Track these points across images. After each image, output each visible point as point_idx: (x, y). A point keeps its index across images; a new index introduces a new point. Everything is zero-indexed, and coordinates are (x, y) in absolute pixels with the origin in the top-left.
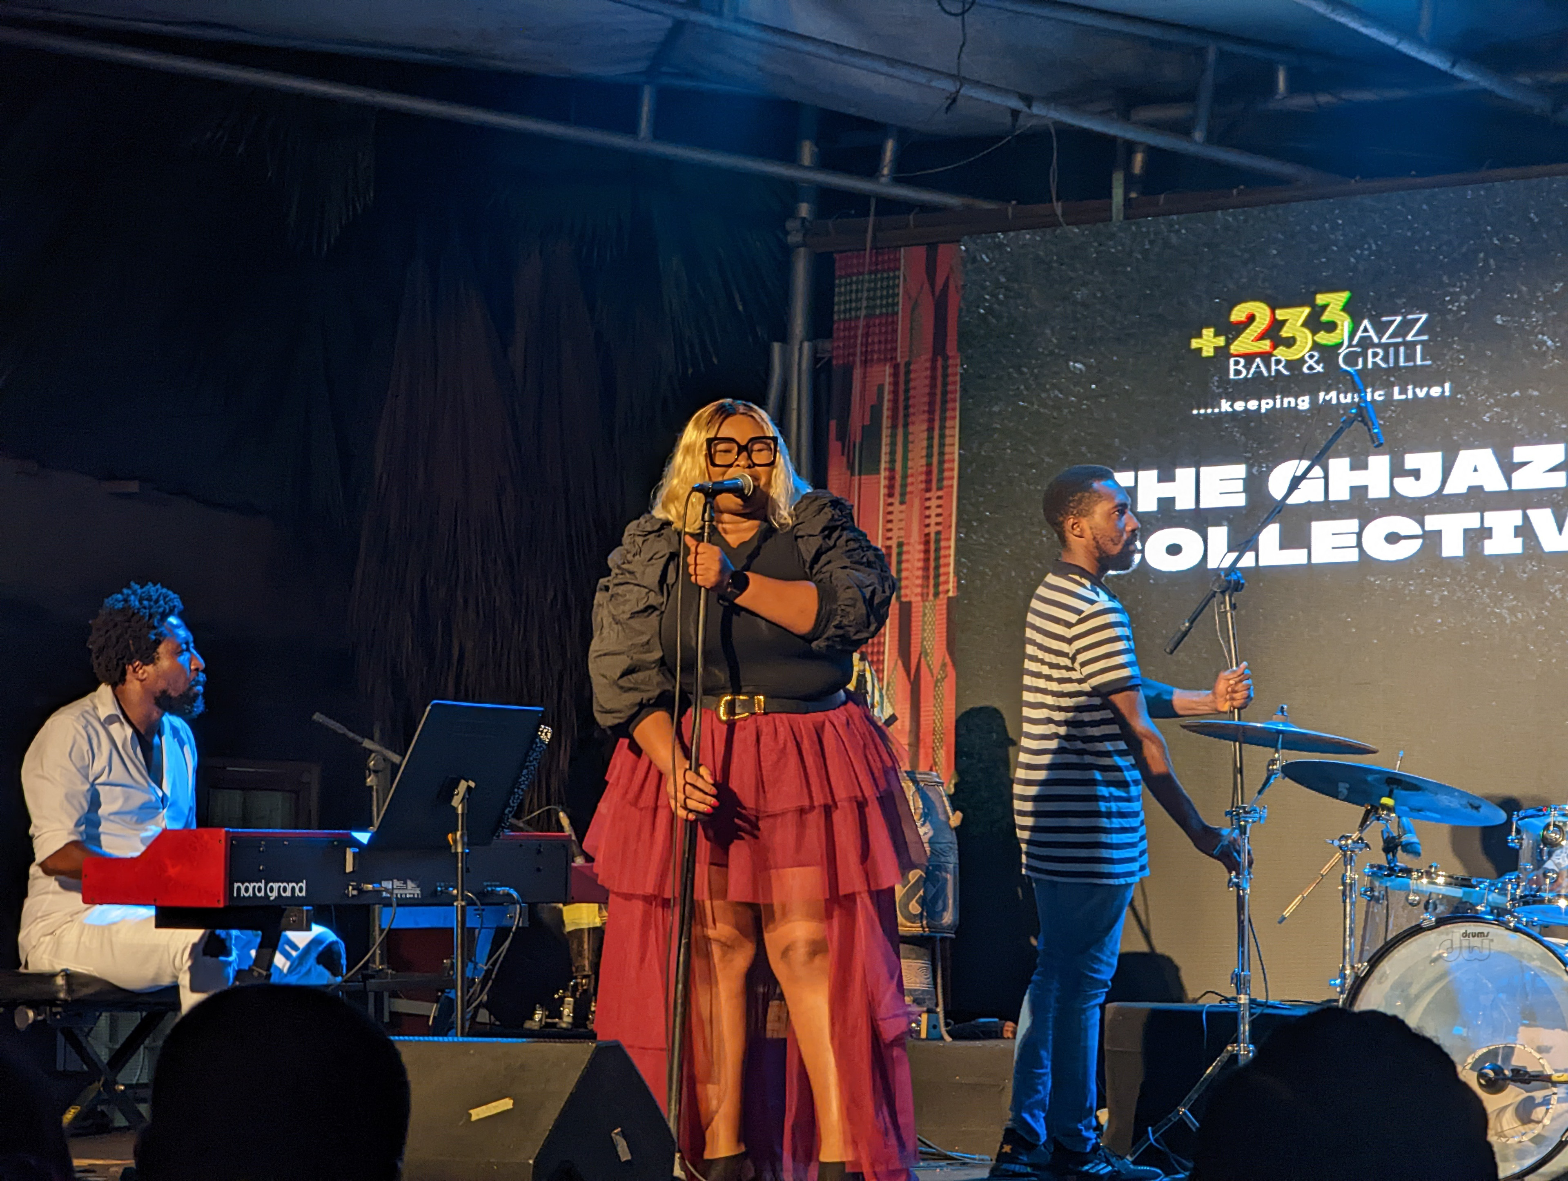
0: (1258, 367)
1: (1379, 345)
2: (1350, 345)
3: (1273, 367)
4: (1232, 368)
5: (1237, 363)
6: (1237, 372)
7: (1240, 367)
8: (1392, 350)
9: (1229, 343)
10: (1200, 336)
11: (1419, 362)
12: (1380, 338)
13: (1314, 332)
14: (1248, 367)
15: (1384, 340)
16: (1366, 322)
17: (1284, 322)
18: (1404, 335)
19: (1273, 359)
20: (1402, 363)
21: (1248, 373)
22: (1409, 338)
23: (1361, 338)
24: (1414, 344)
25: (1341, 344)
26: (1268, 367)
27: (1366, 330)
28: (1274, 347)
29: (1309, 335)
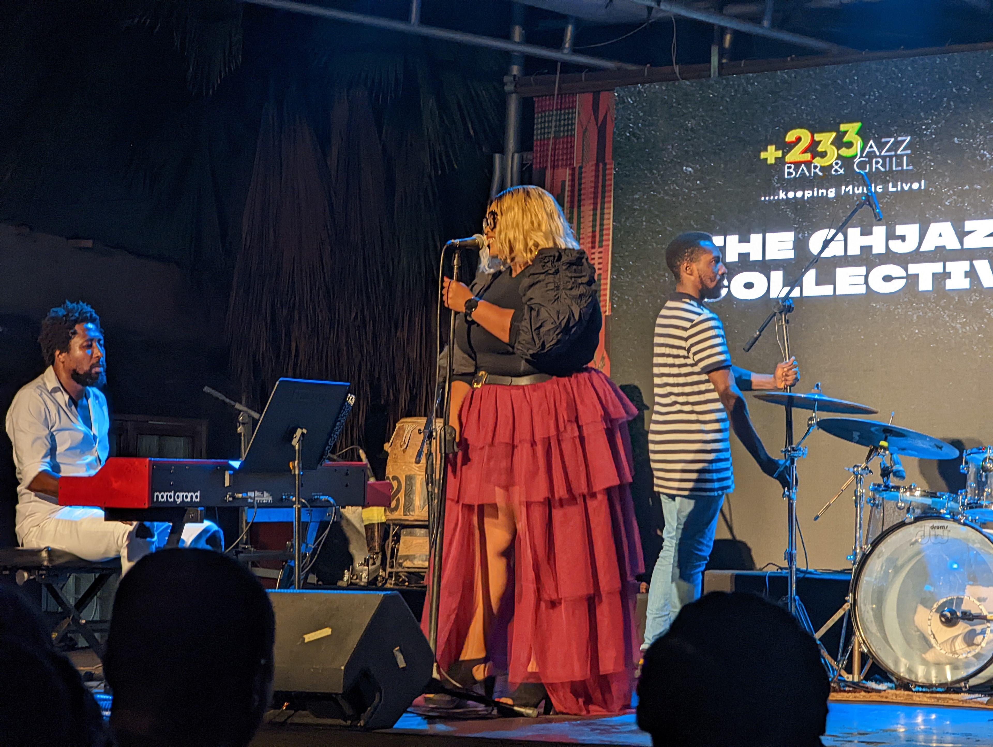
0: (803, 170)
1: (880, 156)
2: (861, 156)
3: (813, 170)
4: (787, 170)
5: (789, 168)
6: (790, 174)
7: (791, 170)
8: (888, 159)
9: (784, 155)
10: (766, 150)
11: (905, 168)
12: (880, 153)
13: (838, 149)
14: (796, 171)
15: (883, 154)
16: (871, 142)
17: (819, 142)
18: (896, 151)
19: (813, 165)
20: (894, 169)
21: (796, 174)
22: (899, 152)
23: (868, 152)
24: (902, 156)
25: (856, 156)
26: (809, 171)
27: (871, 147)
28: (813, 157)
29: (836, 150)
